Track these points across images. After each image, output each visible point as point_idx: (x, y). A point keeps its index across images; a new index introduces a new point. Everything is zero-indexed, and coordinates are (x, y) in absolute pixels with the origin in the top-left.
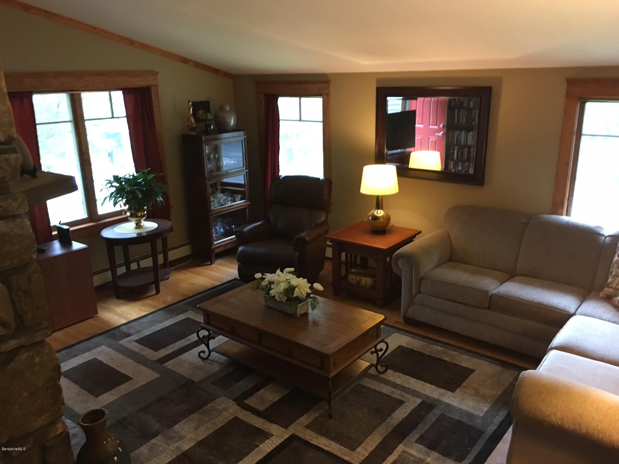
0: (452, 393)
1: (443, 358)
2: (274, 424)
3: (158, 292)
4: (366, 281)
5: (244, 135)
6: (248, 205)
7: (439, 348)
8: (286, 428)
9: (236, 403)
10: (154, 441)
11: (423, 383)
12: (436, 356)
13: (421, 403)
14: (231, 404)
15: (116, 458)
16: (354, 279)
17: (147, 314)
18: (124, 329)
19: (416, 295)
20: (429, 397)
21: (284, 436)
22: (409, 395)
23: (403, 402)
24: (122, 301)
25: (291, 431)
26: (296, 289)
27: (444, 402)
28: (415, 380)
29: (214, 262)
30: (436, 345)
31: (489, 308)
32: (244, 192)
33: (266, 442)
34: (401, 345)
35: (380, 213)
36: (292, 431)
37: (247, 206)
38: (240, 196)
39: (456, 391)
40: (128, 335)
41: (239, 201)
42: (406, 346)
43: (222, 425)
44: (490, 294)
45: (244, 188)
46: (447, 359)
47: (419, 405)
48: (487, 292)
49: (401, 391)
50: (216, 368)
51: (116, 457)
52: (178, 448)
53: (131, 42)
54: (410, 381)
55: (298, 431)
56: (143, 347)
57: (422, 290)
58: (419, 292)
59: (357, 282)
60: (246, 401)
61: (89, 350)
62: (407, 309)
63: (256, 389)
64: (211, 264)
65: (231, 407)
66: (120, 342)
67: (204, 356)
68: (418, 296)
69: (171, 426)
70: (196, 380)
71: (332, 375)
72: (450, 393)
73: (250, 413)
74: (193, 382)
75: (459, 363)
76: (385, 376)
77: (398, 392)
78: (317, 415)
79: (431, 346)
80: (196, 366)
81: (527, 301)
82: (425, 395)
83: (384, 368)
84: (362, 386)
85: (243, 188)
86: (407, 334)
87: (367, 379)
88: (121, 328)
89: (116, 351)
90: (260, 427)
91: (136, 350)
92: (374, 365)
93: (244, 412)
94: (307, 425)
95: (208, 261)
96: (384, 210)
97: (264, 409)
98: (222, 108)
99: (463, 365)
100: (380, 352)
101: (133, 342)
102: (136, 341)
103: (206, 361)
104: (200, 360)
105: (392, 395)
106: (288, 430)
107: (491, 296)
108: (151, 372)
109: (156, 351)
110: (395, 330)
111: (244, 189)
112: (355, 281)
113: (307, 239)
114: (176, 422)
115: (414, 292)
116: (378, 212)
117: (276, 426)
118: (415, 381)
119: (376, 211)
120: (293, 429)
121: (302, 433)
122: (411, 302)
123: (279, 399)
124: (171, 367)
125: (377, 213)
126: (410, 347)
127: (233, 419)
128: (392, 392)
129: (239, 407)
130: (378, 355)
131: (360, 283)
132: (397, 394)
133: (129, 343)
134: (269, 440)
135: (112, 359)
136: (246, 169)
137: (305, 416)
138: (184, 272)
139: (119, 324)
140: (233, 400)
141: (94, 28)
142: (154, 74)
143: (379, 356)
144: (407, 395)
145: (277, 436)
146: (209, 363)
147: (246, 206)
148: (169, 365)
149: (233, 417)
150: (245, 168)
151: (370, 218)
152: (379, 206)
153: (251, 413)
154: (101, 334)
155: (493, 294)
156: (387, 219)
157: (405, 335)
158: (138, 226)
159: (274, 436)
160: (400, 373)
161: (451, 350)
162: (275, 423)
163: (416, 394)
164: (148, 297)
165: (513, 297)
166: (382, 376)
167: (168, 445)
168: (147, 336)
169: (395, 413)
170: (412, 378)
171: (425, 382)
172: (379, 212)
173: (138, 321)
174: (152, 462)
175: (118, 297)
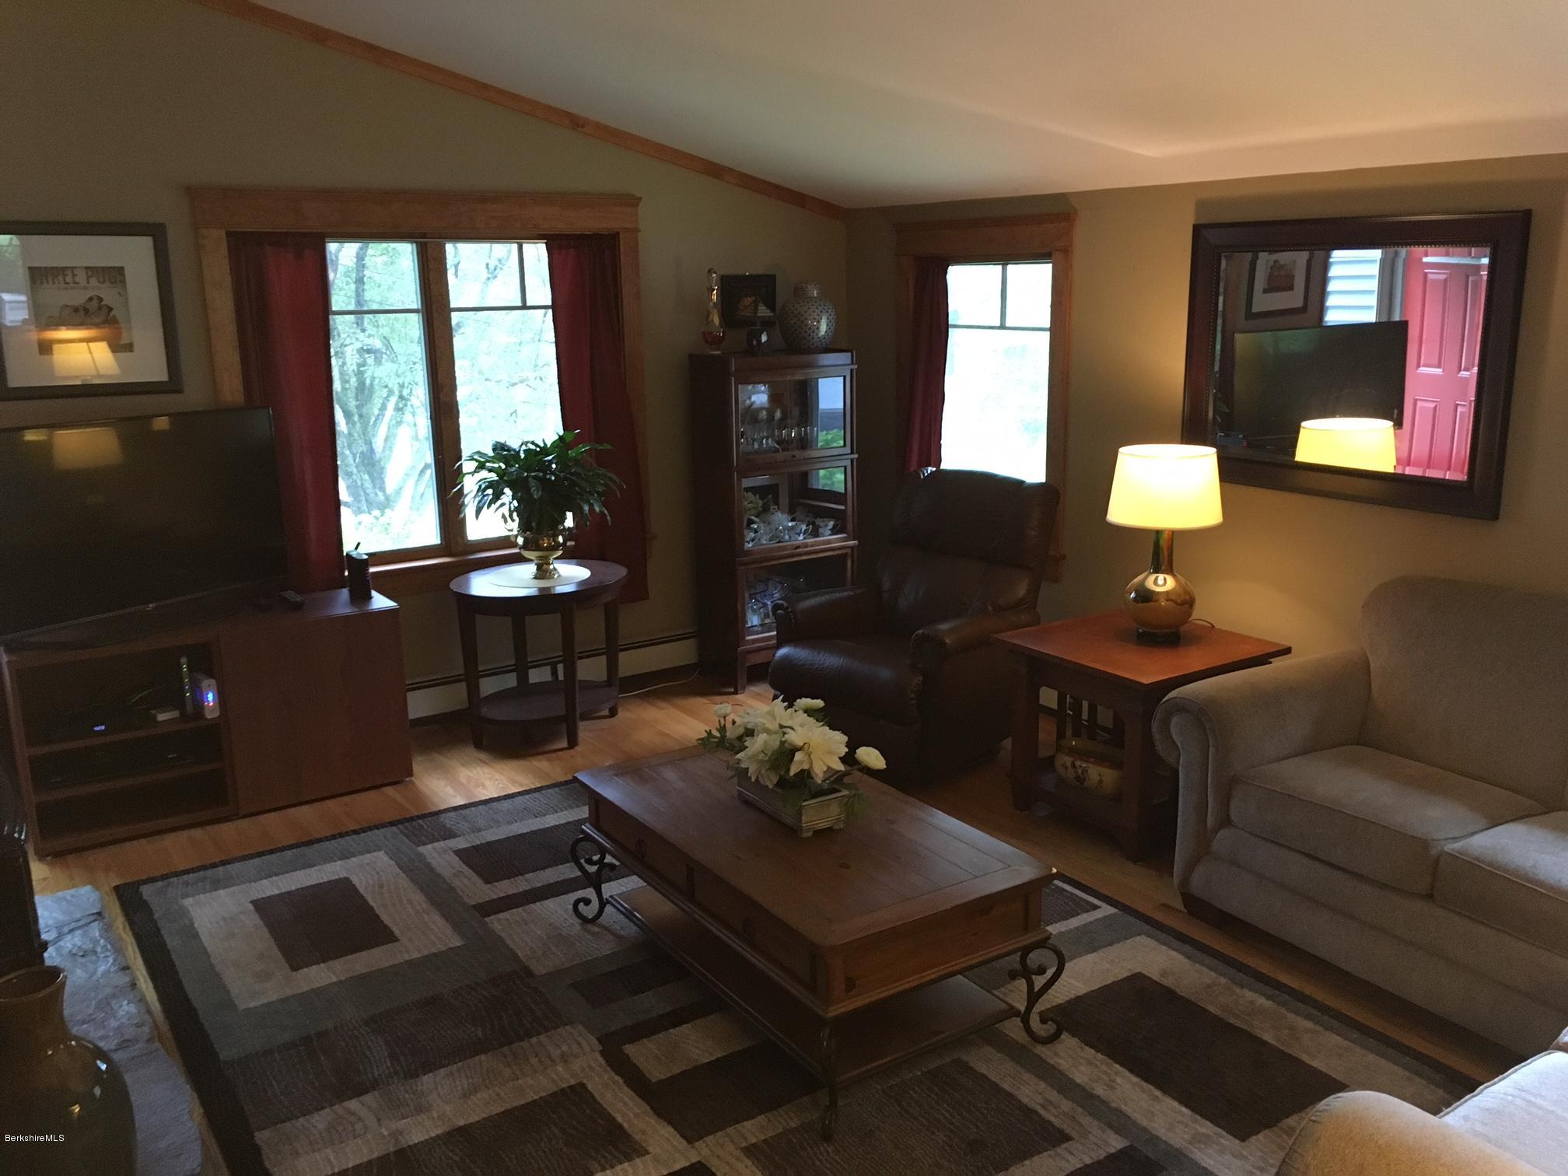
0: (1237, 1141)
1: (1258, 1033)
2: (666, 1124)
3: (573, 743)
4: (1101, 776)
5: (852, 363)
6: (852, 548)
7: (1262, 1001)
8: (690, 1141)
9: (601, 1048)
10: (353, 1104)
11: (1158, 1093)
12: (1238, 1023)
13: (1120, 1151)
14: (587, 1049)
15: (77, 1109)
16: (1070, 767)
17: (518, 793)
18: (448, 820)
19: (1216, 831)
20: (1154, 1140)
21: (674, 1161)
22: (1096, 1122)
23: (1066, 1138)
24: (483, 756)
25: (699, 1153)
26: (798, 756)
27: (1196, 1164)
28: (1136, 1080)
29: (744, 688)
30: (1256, 991)
31: (1429, 897)
32: (843, 512)
33: (619, 1168)
34: (1143, 972)
35: (1163, 583)
36: (703, 1153)
37: (849, 551)
38: (831, 524)
39: (1253, 1139)
40: (449, 834)
41: (830, 535)
42: (1155, 977)
43: (536, 1097)
44: (1434, 852)
45: (844, 503)
46: (1268, 1037)
47: (1112, 1158)
48: (1425, 844)
49: (1075, 1105)
50: (605, 947)
51: (77, 1106)
52: (396, 1135)
53: (576, 123)
54: (1119, 1080)
55: (718, 1157)
56: (465, 869)
57: (1234, 818)
58: (1225, 822)
59: (1077, 778)
60: (629, 1049)
61: (345, 856)
62: (1191, 866)
63: (675, 1019)
64: (736, 693)
65: (584, 1054)
66: (422, 849)
67: (589, 911)
68: (1222, 834)
69: (413, 1074)
70: (539, 969)
71: (834, 1011)
72: (1229, 1141)
73: (621, 1081)
74: (529, 973)
75: (1305, 1058)
76: (1048, 1053)
77: (1066, 1105)
78: (794, 1124)
79: (1238, 990)
80: (560, 934)
81: (1552, 888)
82: (1145, 1130)
83: (1051, 1027)
84: (967, 1069)
85: (841, 504)
86: (1177, 943)
87: (989, 1050)
88: (443, 815)
89: (401, 868)
90: (625, 1125)
91: (446, 873)
92: (1020, 1012)
93: (609, 1076)
94: (754, 1145)
95: (725, 685)
96: (1174, 576)
97: (663, 1077)
98: (799, 292)
99: (1314, 1064)
100: (1039, 977)
101: (452, 853)
102: (459, 853)
103: (589, 926)
104: (576, 921)
105: (1042, 1112)
106: (693, 1147)
107: (1437, 861)
108: (449, 931)
109: (487, 882)
110: (1146, 927)
111: (843, 507)
112: (1070, 774)
113: (947, 641)
114: (428, 1067)
115: (1210, 821)
116: (1156, 579)
117: (667, 1131)
118: (1135, 1084)
119: (1152, 577)
120: (706, 1150)
121: (728, 1163)
122: (1203, 849)
123: (718, 1060)
124: (500, 927)
125: (1155, 582)
126: (1165, 982)
127: (571, 1087)
128: (1047, 1104)
129: (601, 1060)
130: (1030, 985)
131: (1084, 780)
132: (1057, 1110)
133: (440, 855)
134: (630, 1166)
135: (381, 886)
136: (852, 453)
137: (761, 1119)
138: (663, 705)
139: (443, 807)
140: (597, 1039)
141: (485, 87)
142: (632, 202)
143: (1033, 988)
144: (1086, 1120)
145: (657, 1160)
146: (593, 934)
147: (844, 551)
148: (498, 923)
149: (573, 1082)
150: (848, 450)
151: (1133, 595)
152: (1161, 562)
153: (625, 1082)
154: (392, 824)
155: (1443, 853)
156: (1185, 602)
157: (1170, 947)
158: (543, 572)
159: (647, 1157)
160: (1097, 1052)
161: (1297, 1013)
162: (670, 1123)
163: (1116, 1120)
164: (543, 753)
165: (1507, 871)
166: (1041, 1050)
167: (379, 1120)
168: (489, 844)
169: (1023, 1165)
170: (1127, 1073)
171: (1164, 1091)
172: (1160, 581)
173: (489, 805)
174: (318, 1157)
175: (479, 745)
